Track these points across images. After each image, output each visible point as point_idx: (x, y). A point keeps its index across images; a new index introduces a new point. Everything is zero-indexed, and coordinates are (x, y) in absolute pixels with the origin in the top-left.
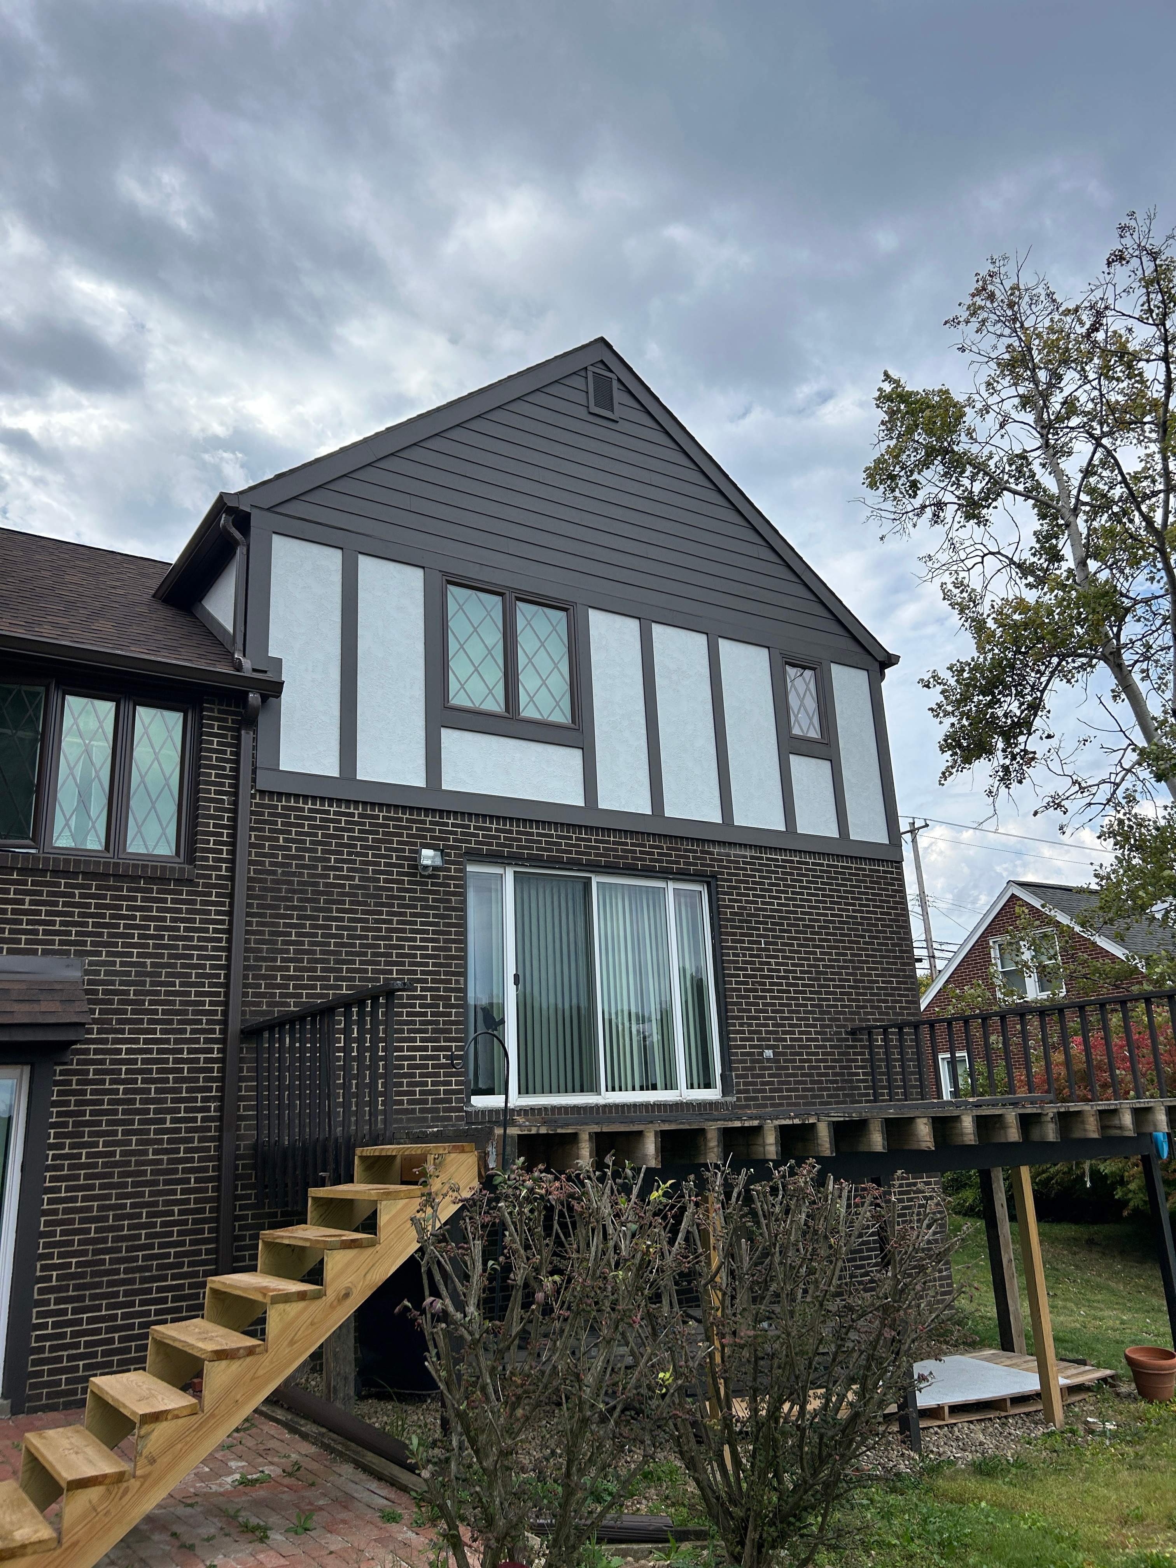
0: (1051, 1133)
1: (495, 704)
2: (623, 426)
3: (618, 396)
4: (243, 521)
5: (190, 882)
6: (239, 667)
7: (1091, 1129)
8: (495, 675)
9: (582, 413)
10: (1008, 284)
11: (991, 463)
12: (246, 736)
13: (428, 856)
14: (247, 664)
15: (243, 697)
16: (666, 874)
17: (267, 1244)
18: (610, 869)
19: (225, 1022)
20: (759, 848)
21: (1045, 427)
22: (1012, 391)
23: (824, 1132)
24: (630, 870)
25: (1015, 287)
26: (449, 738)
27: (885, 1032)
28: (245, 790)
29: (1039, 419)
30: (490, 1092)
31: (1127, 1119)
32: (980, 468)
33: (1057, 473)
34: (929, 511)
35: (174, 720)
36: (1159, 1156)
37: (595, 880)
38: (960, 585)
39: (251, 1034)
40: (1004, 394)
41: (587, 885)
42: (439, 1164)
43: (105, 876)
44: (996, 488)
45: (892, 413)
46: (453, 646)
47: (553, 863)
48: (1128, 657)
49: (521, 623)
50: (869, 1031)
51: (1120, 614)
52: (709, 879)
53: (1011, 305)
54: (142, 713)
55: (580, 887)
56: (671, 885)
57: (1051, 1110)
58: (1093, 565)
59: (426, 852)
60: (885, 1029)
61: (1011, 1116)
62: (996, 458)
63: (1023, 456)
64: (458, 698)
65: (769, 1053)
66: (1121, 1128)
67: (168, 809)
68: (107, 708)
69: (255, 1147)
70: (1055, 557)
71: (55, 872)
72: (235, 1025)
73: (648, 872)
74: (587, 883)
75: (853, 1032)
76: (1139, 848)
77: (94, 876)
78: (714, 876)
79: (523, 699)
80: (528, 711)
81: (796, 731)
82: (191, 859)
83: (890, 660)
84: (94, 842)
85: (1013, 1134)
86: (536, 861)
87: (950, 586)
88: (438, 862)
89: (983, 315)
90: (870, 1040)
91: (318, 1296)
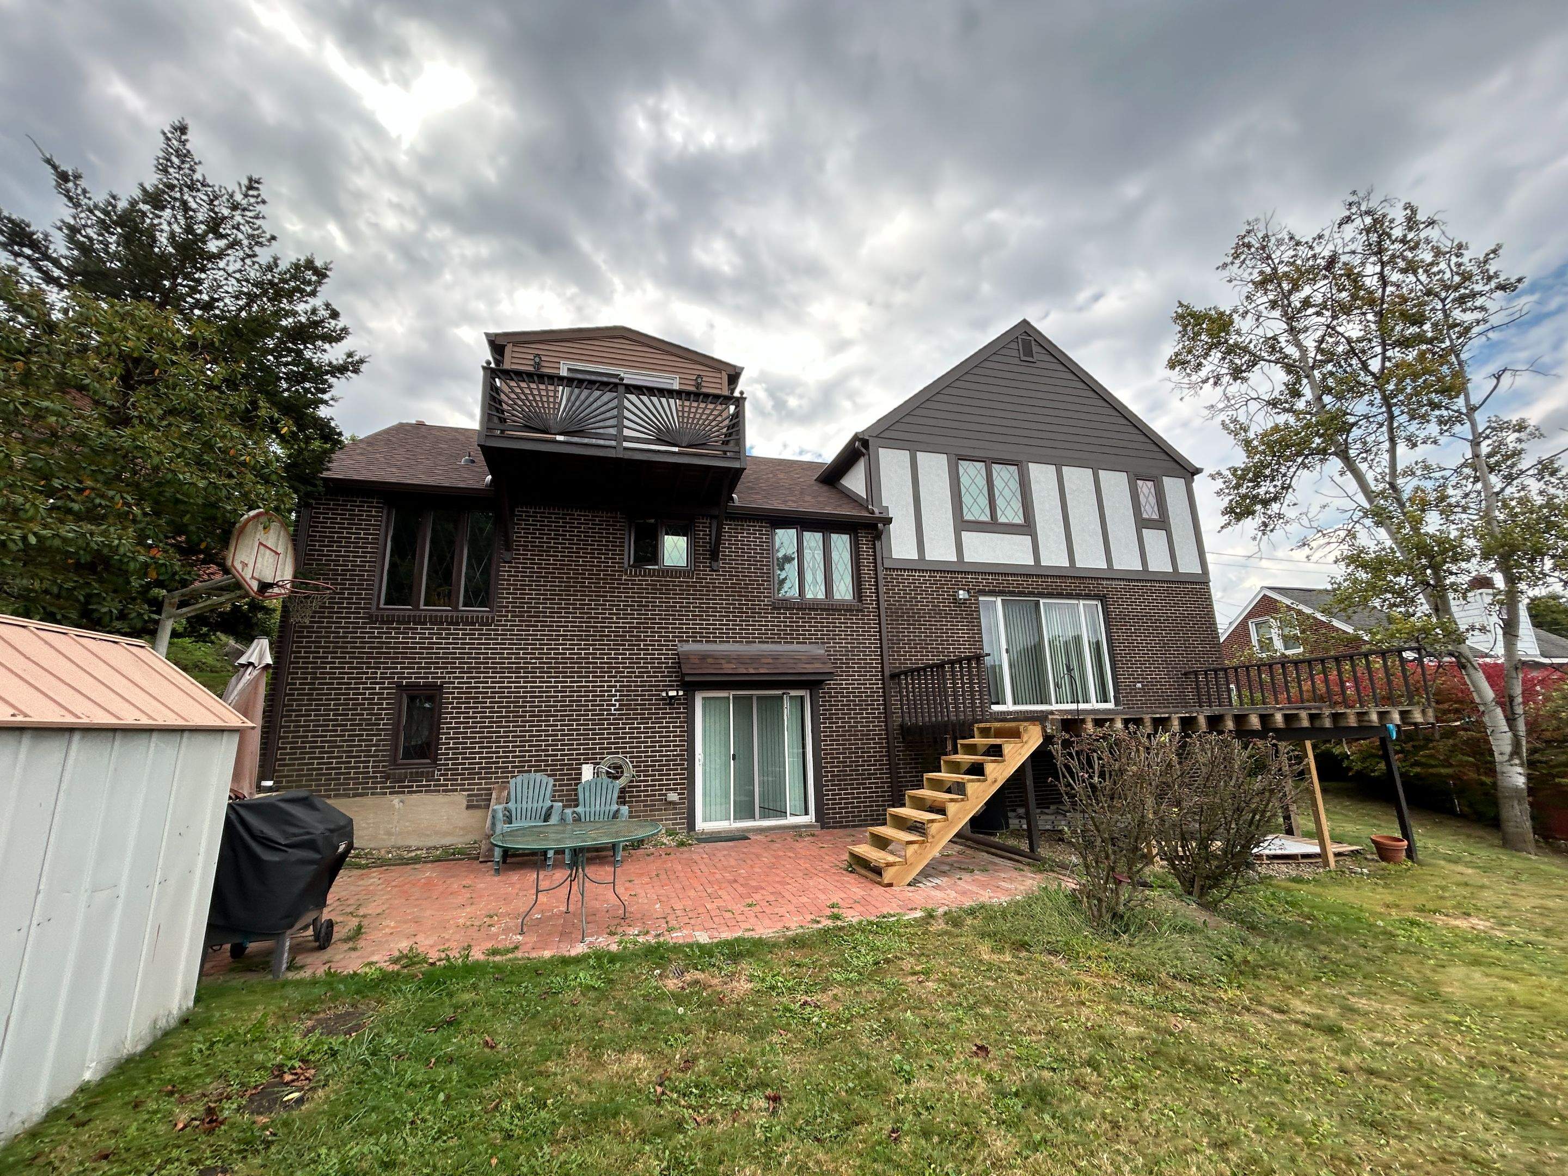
0: (1328, 723)
1: (986, 518)
2: (1038, 364)
3: (1035, 348)
4: (865, 443)
5: (862, 611)
6: (873, 513)
7: (1352, 722)
8: (984, 501)
9: (1017, 361)
10: (1260, 235)
11: (1252, 346)
12: (878, 544)
13: (962, 594)
14: (876, 511)
15: (876, 525)
16: (1078, 596)
17: (946, 762)
18: (1050, 595)
19: (882, 671)
20: (1129, 580)
21: (1290, 319)
22: (1265, 299)
23: (1202, 720)
24: (1060, 595)
25: (1266, 237)
26: (965, 535)
27: (1206, 674)
28: (880, 568)
29: (1285, 314)
30: (998, 703)
31: (1374, 717)
32: (1246, 350)
33: (1298, 345)
34: (1212, 381)
35: (846, 538)
36: (1390, 737)
37: (1042, 601)
38: (1235, 421)
39: (894, 676)
40: (1259, 302)
41: (1037, 604)
42: (1026, 730)
43: (828, 610)
44: (1255, 360)
45: (1185, 327)
46: (963, 490)
47: (1021, 594)
48: (1352, 453)
49: (995, 474)
50: (1196, 673)
51: (1347, 428)
52: (1102, 598)
53: (1263, 248)
54: (834, 536)
55: (1033, 604)
56: (1082, 602)
57: (1327, 712)
58: (1327, 399)
59: (961, 592)
60: (1206, 672)
61: (1304, 714)
62: (1254, 342)
63: (1275, 338)
64: (968, 517)
65: (1139, 685)
66: (1370, 721)
67: (848, 580)
68: (819, 536)
69: (902, 726)
70: (1296, 394)
71: (810, 609)
72: (887, 673)
73: (1069, 596)
74: (1037, 603)
75: (1185, 674)
76: (1364, 566)
77: (822, 610)
78: (1104, 596)
79: (999, 513)
80: (1002, 519)
81: (1145, 516)
82: (860, 601)
83: (1198, 471)
84: (821, 596)
85: (1306, 723)
86: (1012, 593)
87: (1228, 422)
88: (967, 596)
89: (1243, 257)
90: (1197, 678)
91: (985, 780)
